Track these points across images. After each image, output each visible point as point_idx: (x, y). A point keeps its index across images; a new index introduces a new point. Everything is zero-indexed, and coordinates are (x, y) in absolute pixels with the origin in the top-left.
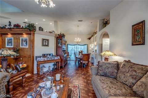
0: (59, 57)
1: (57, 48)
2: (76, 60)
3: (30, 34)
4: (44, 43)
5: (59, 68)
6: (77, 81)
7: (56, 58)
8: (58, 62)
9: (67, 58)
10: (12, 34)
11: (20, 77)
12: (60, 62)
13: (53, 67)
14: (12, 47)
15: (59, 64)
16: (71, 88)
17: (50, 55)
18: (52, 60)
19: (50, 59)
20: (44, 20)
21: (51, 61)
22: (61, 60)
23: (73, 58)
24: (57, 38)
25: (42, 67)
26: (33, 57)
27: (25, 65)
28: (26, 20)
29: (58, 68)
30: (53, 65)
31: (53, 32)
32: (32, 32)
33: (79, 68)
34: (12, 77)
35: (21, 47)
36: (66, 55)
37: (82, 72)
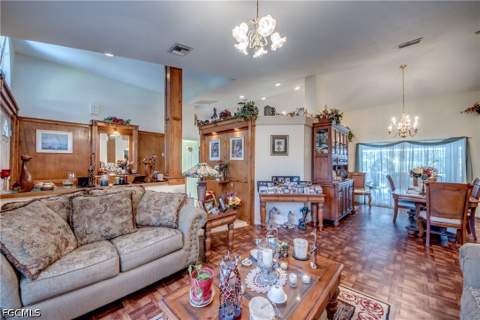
0: (319, 189)
1: (315, 157)
2: (397, 207)
3: (246, 128)
4: (276, 147)
5: (321, 225)
6: (386, 290)
7: (308, 191)
8: (317, 204)
9: (354, 194)
10: (219, 133)
11: (222, 224)
12: (321, 205)
13: (300, 216)
14: (218, 159)
15: (321, 210)
16: (353, 303)
17: (291, 179)
18: (296, 196)
19: (292, 192)
20: (278, 85)
21: (292, 196)
22: (325, 198)
23: (387, 197)
24: (313, 128)
25: (271, 211)
26: (252, 182)
27: (238, 200)
28: (242, 97)
29: (318, 223)
30: (302, 210)
31: (301, 113)
32: (250, 124)
33: (409, 242)
34: (210, 221)
35: (231, 158)
36: (350, 182)
37: (418, 262)
